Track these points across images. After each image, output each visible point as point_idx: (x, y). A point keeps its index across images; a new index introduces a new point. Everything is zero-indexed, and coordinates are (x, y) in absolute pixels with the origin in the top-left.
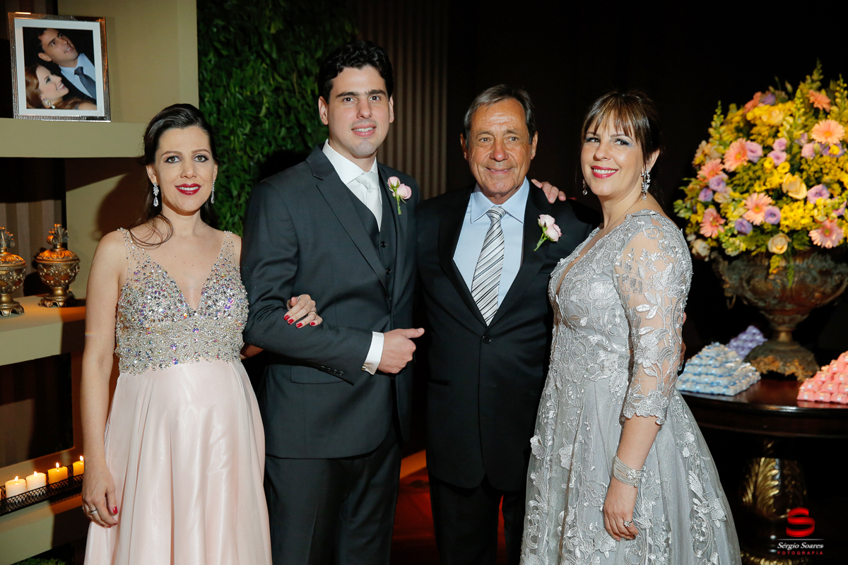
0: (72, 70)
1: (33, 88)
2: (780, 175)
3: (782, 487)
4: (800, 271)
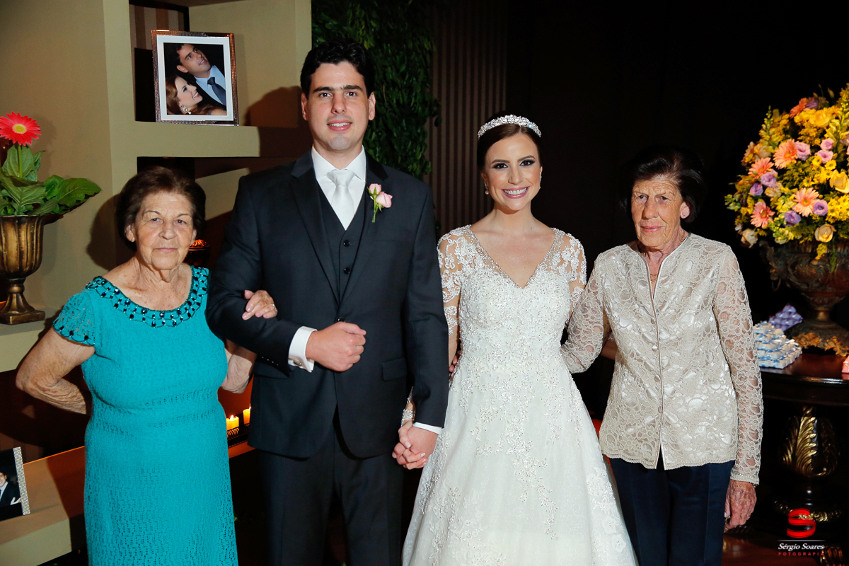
0: (205, 80)
2: (827, 172)
4: (841, 258)
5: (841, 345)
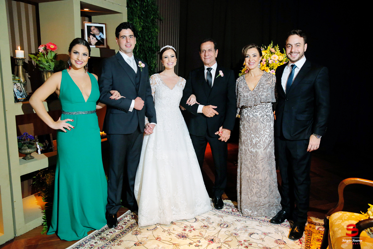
0: (98, 36)
1: (89, 40)
2: (264, 67)
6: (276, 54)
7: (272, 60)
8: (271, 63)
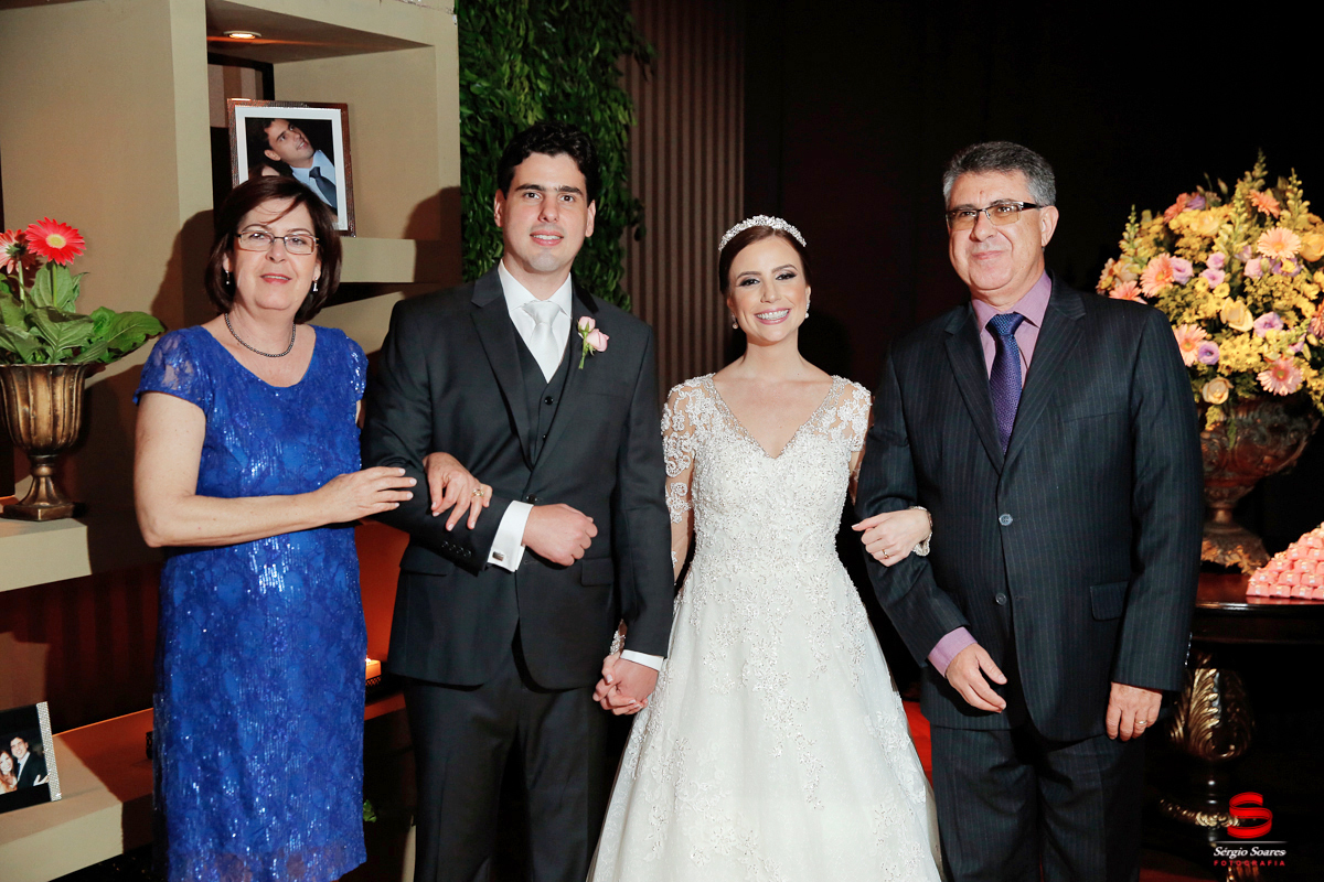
0: (306, 171)
3: (1223, 716)
4: (1244, 428)
5: (1250, 558)
6: (1289, 226)
7: (1265, 262)
8: (1256, 279)
